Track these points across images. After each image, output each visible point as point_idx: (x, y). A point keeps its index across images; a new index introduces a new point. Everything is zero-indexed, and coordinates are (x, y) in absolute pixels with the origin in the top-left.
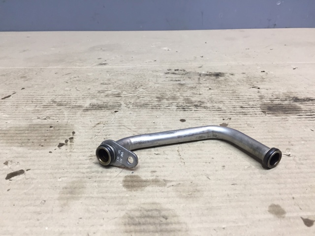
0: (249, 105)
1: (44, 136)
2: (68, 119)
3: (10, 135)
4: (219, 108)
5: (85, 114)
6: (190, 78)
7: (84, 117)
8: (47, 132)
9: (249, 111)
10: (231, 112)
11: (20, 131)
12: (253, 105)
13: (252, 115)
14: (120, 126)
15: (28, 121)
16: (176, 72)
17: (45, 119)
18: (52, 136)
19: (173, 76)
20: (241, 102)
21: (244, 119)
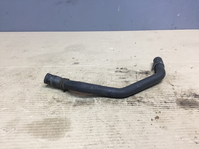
0: (169, 100)
1: (55, 129)
2: (66, 114)
3: (34, 128)
4: (152, 103)
5: (74, 109)
6: (131, 76)
7: (74, 111)
8: (55, 125)
9: (170, 105)
10: (160, 107)
11: (39, 124)
12: (172, 100)
13: (172, 109)
14: (97, 119)
15: (42, 116)
16: (122, 70)
17: (52, 114)
18: (59, 129)
19: (120, 74)
20: (164, 98)
21: (168, 113)
